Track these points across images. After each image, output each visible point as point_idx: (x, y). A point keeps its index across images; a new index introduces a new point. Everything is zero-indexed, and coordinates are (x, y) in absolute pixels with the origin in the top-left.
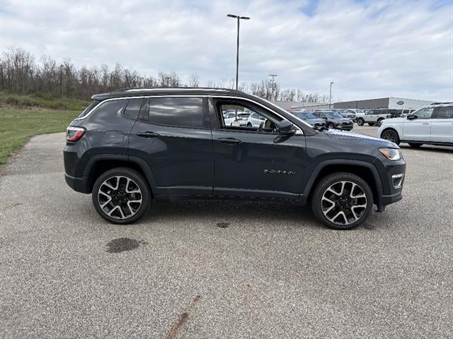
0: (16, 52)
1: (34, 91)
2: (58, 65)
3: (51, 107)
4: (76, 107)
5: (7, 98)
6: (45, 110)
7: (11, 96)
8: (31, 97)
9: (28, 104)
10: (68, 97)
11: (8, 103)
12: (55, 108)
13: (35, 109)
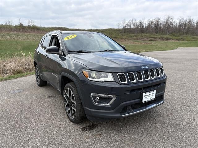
0: (167, 17)
1: (172, 33)
2: (185, 20)
3: (177, 40)
4: (189, 39)
5: (159, 37)
6: (174, 41)
7: (162, 36)
8: (169, 36)
9: (167, 39)
10: (187, 34)
11: (159, 39)
12: (179, 40)
13: (170, 41)
